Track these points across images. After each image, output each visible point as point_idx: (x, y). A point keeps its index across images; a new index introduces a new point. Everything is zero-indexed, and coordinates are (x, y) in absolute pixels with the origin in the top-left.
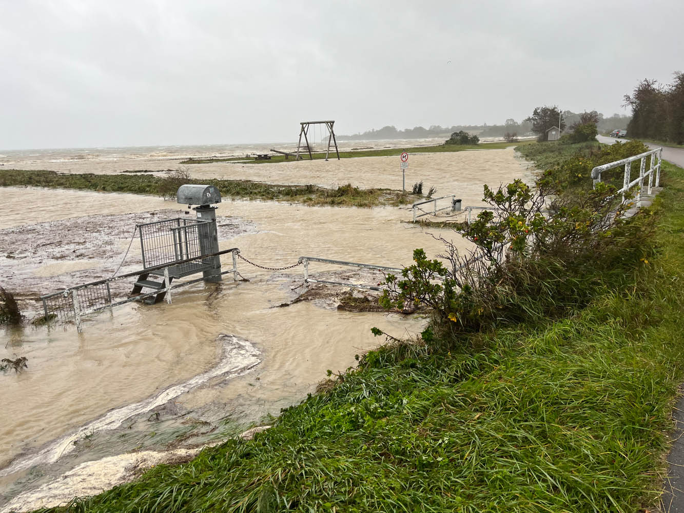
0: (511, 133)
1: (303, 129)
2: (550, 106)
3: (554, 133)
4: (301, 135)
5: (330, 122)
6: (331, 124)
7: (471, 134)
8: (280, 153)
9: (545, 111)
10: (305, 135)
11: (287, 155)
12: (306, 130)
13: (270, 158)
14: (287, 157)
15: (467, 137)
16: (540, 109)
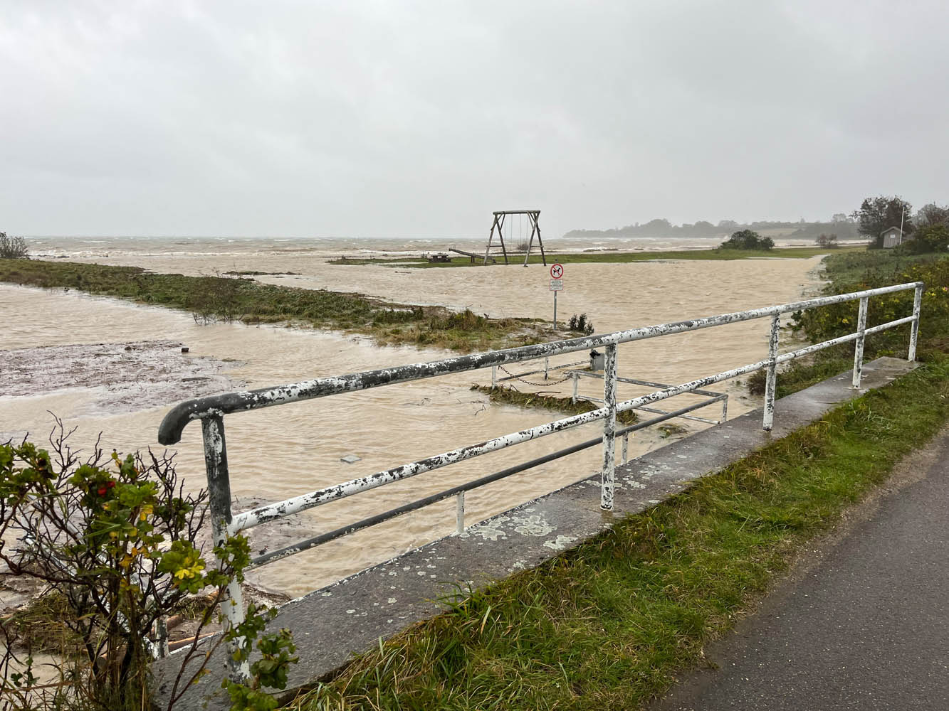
0: (828, 234)
1: (496, 221)
2: (890, 195)
3: (893, 236)
4: (492, 229)
5: (534, 212)
6: (535, 214)
7: (762, 235)
8: (463, 253)
9: (880, 203)
10: (500, 229)
11: (473, 257)
12: (500, 222)
13: (449, 260)
14: (474, 260)
15: (755, 240)
16: (873, 200)
